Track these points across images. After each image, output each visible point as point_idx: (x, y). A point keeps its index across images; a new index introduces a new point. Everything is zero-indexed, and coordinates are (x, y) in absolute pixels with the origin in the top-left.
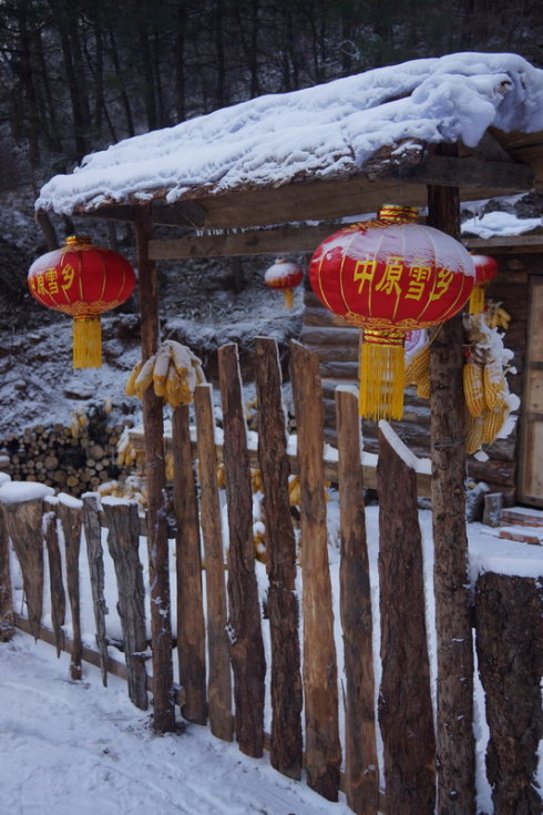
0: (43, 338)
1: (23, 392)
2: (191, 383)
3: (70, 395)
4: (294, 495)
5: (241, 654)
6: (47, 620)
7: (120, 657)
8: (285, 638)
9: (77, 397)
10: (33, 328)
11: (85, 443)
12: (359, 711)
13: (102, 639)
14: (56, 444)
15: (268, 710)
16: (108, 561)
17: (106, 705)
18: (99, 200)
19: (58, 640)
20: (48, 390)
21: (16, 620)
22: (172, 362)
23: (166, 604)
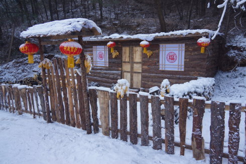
0: (27, 59)
1: (23, 71)
2: (50, 65)
3: (34, 71)
4: (66, 81)
5: (60, 108)
6: (29, 109)
7: (42, 113)
8: (67, 104)
9: (36, 72)
10: (25, 57)
11: (37, 81)
12: (77, 113)
13: (38, 110)
14: (31, 81)
15: (65, 116)
16: (38, 97)
17: (40, 121)
18: (30, 36)
19: (31, 112)
20: (29, 70)
21: (23, 111)
22: (46, 62)
23: (48, 102)
